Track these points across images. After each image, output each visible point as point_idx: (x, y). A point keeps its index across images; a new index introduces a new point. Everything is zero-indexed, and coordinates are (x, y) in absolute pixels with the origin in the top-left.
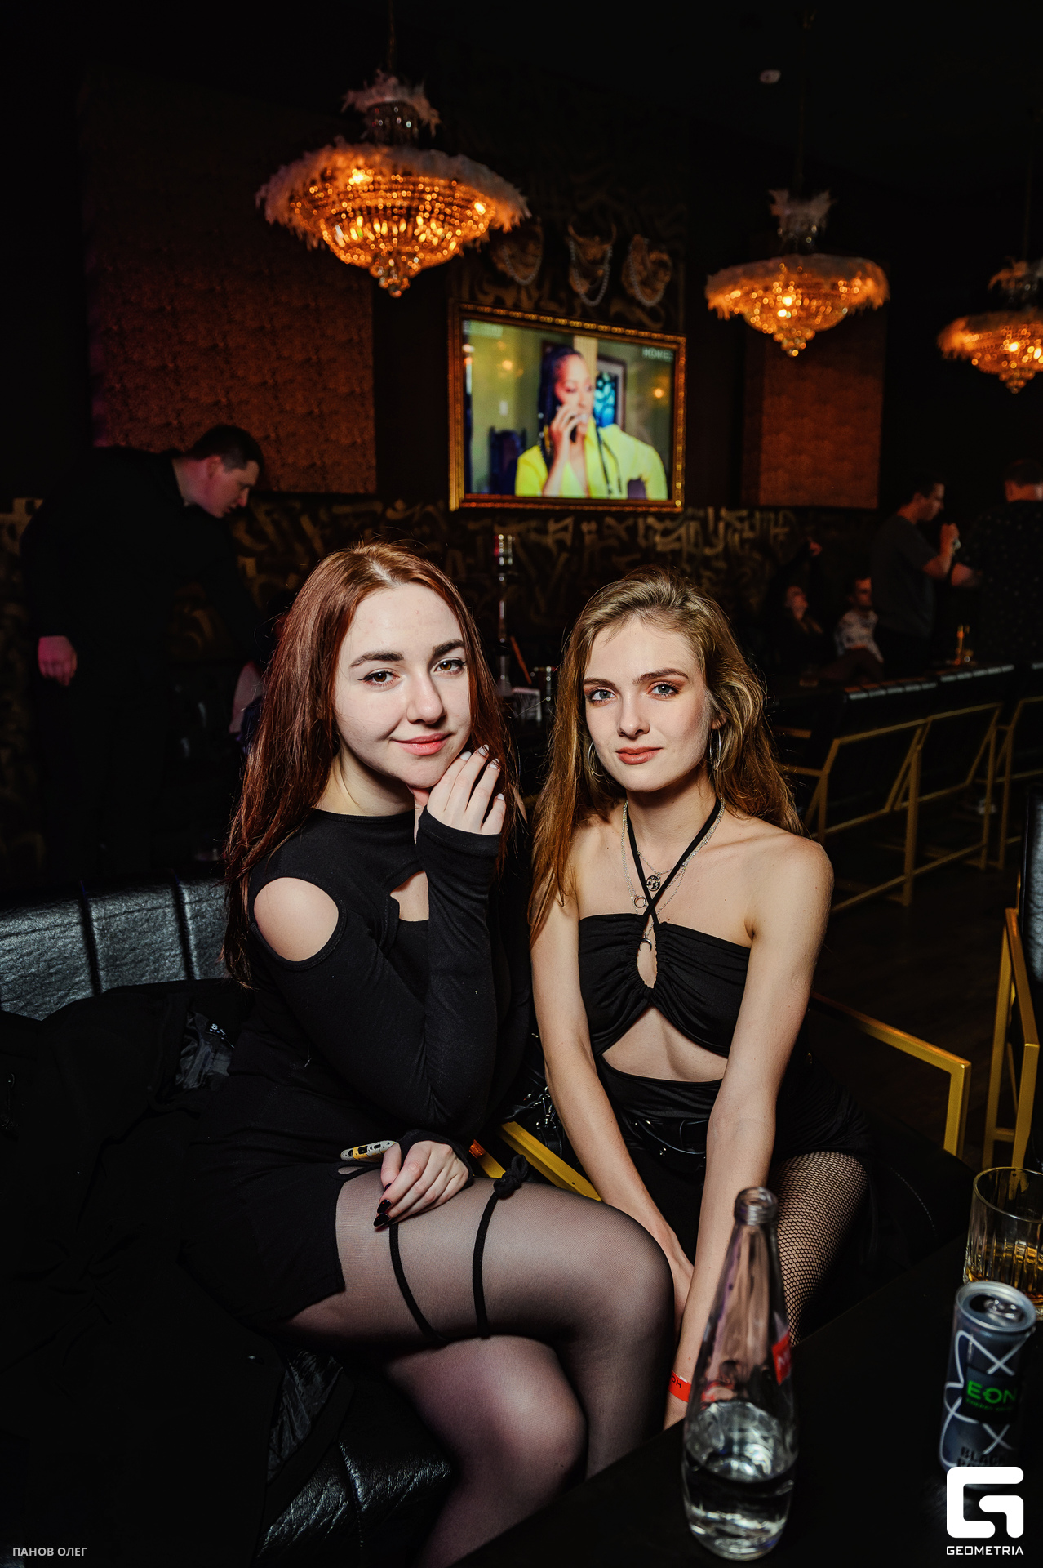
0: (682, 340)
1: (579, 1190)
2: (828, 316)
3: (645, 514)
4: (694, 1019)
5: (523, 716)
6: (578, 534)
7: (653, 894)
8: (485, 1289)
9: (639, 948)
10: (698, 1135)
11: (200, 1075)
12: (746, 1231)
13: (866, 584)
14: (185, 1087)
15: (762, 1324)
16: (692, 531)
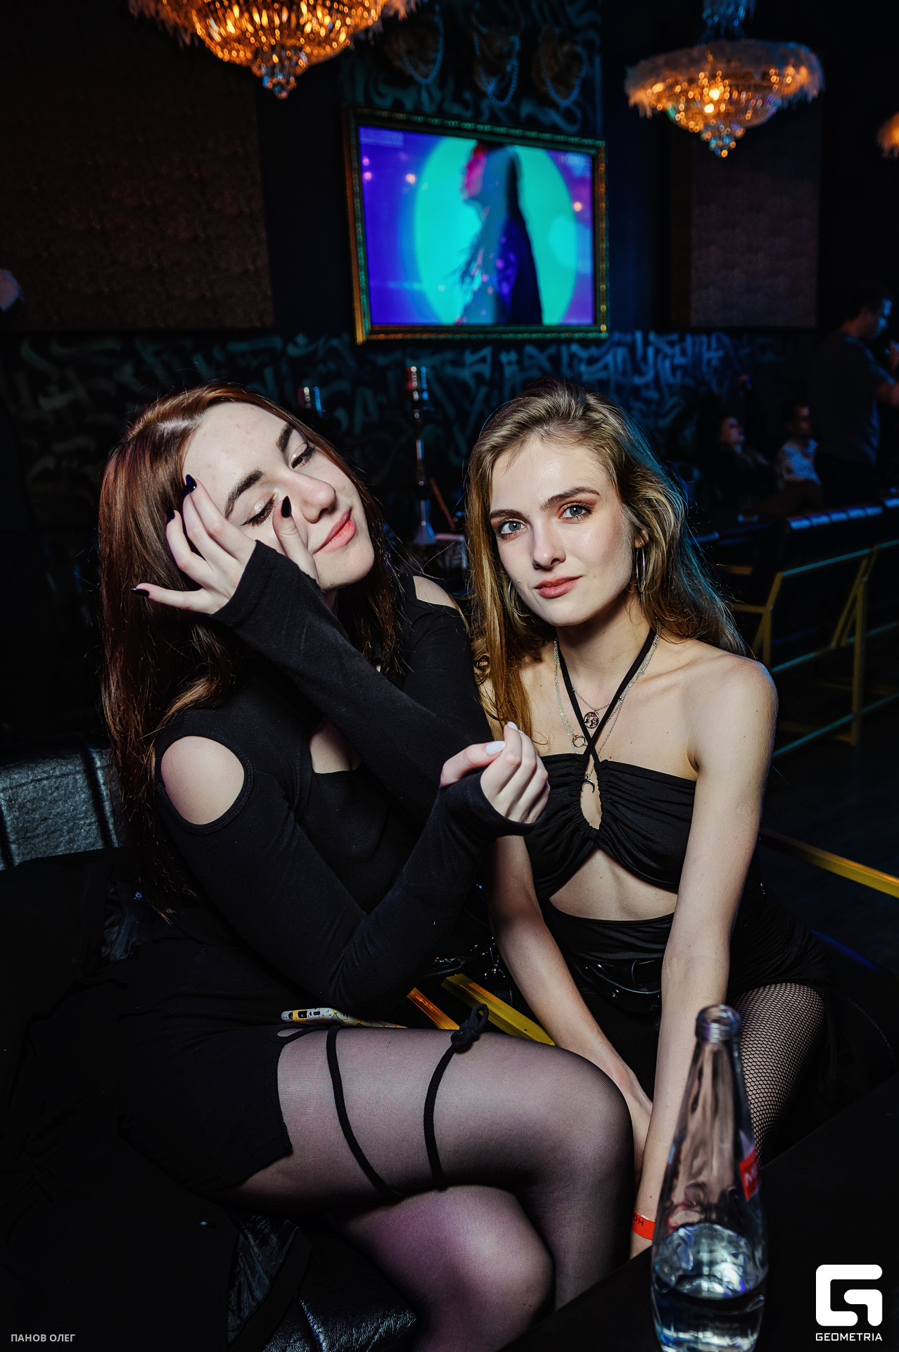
0: (601, 143)
1: (532, 1037)
2: (758, 110)
3: (569, 341)
4: (641, 857)
5: (447, 564)
6: (497, 366)
7: (592, 732)
8: (438, 1143)
9: (581, 790)
10: (652, 974)
11: (127, 946)
12: (708, 1049)
13: (805, 411)
14: (112, 959)
15: (728, 1146)
16: (620, 359)
